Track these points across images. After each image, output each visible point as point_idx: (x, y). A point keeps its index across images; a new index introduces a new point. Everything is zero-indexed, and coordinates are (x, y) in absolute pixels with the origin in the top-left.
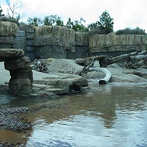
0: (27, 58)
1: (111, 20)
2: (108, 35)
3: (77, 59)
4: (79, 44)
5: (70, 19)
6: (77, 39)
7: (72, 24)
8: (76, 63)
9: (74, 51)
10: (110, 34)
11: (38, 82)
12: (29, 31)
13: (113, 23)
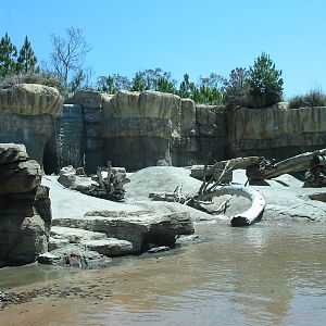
0: (32, 167)
1: (276, 74)
2: (270, 110)
3: (194, 167)
4: (205, 132)
5: (186, 77)
6: (200, 121)
7: (192, 86)
8: (191, 176)
9: (193, 149)
10: (275, 106)
11: (70, 223)
12: (91, 105)
13: (281, 82)
